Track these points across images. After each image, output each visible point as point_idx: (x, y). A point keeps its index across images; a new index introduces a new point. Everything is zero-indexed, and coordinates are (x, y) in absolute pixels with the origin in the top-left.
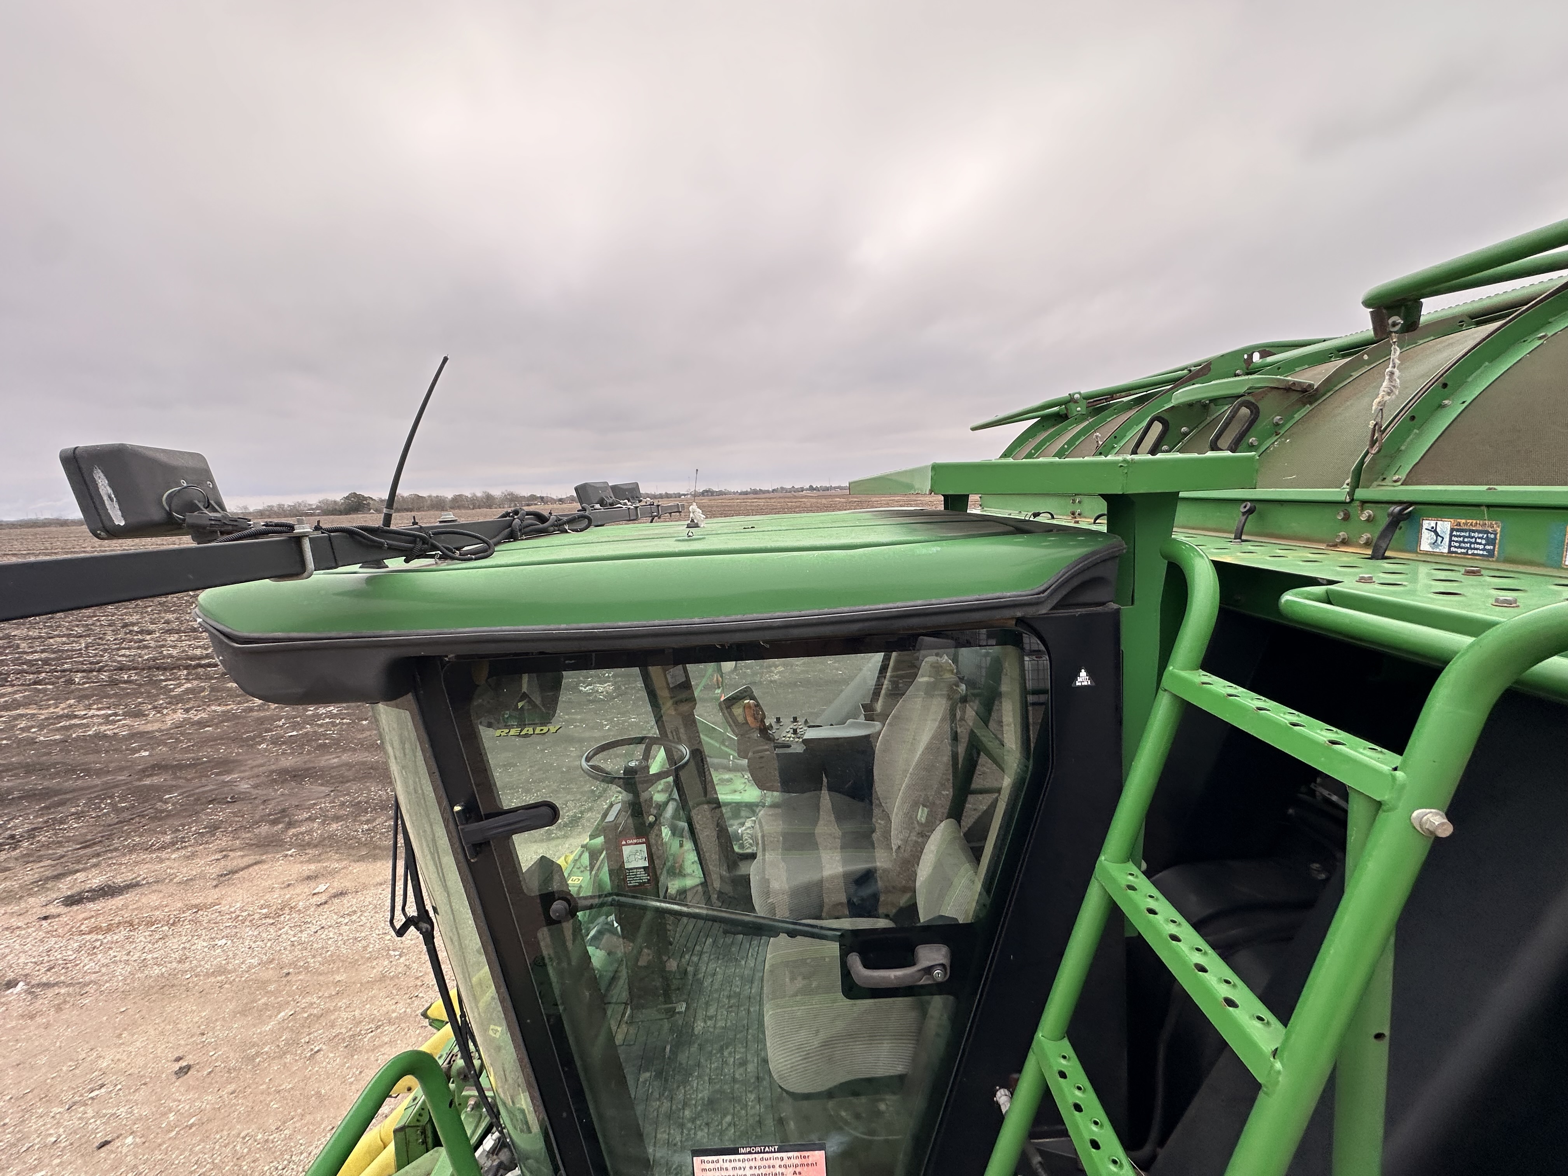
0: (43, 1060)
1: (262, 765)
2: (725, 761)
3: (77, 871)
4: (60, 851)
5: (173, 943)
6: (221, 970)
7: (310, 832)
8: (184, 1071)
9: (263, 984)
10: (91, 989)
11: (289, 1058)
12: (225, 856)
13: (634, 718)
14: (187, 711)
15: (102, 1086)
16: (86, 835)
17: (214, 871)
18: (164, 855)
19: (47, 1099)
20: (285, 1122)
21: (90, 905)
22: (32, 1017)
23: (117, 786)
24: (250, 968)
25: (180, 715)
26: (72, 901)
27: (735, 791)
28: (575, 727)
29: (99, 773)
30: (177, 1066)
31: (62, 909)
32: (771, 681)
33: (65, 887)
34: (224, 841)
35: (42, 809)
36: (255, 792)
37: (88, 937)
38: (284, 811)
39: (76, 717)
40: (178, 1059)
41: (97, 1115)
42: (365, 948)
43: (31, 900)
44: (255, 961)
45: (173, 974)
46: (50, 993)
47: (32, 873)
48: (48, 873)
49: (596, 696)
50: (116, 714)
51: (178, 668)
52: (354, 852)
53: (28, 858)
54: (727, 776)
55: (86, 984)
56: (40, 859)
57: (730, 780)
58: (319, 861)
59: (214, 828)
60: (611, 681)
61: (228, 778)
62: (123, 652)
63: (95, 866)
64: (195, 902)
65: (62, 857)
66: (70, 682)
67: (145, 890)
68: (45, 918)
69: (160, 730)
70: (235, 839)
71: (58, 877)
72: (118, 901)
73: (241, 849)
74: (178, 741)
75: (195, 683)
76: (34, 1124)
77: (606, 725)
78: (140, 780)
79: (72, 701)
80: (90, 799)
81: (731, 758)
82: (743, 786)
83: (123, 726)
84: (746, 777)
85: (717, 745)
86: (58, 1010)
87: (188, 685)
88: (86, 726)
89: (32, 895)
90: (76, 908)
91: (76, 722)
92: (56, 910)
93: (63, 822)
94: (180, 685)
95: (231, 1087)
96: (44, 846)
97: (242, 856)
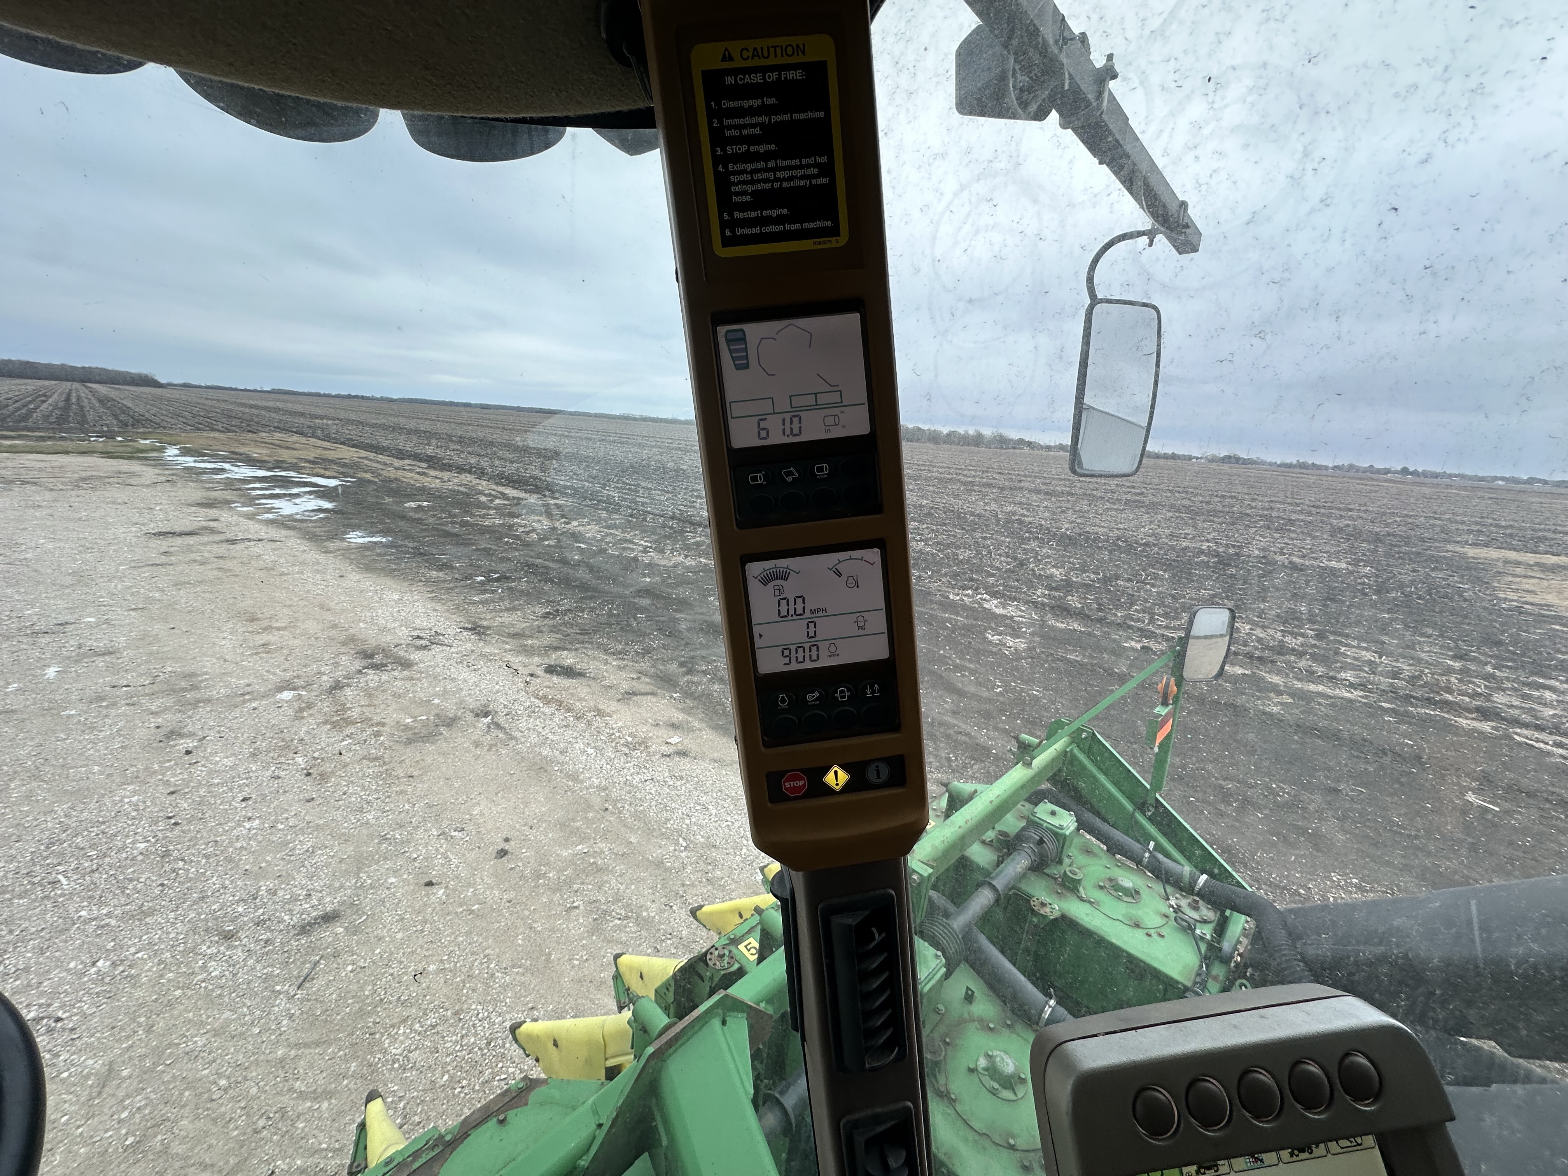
0: (457, 784)
1: (702, 614)
2: (1136, 846)
3: (567, 649)
4: (569, 631)
5: (568, 734)
6: (574, 777)
7: (699, 683)
8: (501, 854)
9: (589, 807)
10: (512, 743)
11: (557, 897)
12: (639, 678)
13: (1037, 691)
14: (687, 557)
15: (463, 830)
16: (585, 625)
17: (625, 686)
18: (610, 659)
19: (438, 818)
21: (555, 679)
22: (477, 747)
23: (621, 597)
24: (591, 786)
25: (681, 559)
26: (551, 670)
27: (1137, 926)
28: (963, 675)
29: (619, 584)
30: (502, 845)
31: (542, 673)
32: (1264, 713)
33: (554, 658)
34: (645, 665)
35: (582, 598)
36: (686, 633)
37: (537, 701)
39: (633, 543)
40: (506, 840)
41: (444, 854)
42: (667, 820)
43: (536, 659)
44: (596, 781)
45: (551, 761)
46: (495, 733)
47: (548, 639)
48: (555, 644)
49: (1000, 649)
50: (650, 547)
52: (715, 718)
53: (554, 629)
54: (1128, 880)
55: (512, 738)
56: (557, 632)
57: (1134, 894)
58: (689, 714)
59: (647, 651)
60: (1026, 638)
61: (678, 616)
63: (576, 650)
64: (601, 707)
65: (568, 635)
66: (645, 519)
67: (584, 681)
68: (532, 675)
69: (665, 566)
70: (653, 666)
71: (557, 649)
72: (566, 682)
73: (651, 677)
74: (669, 577)
75: (703, 538)
76: (420, 834)
77: (999, 687)
78: (634, 598)
79: (637, 532)
80: (603, 601)
81: (1152, 844)
82: (1160, 921)
83: (649, 557)
84: (1173, 902)
85: (1129, 807)
86: (489, 750)
87: (698, 539)
88: (633, 550)
89: (539, 655)
90: (548, 676)
91: (631, 546)
92: (540, 672)
93: (582, 611)
94: (694, 537)
95: (512, 895)
96: (565, 624)
97: (648, 683)
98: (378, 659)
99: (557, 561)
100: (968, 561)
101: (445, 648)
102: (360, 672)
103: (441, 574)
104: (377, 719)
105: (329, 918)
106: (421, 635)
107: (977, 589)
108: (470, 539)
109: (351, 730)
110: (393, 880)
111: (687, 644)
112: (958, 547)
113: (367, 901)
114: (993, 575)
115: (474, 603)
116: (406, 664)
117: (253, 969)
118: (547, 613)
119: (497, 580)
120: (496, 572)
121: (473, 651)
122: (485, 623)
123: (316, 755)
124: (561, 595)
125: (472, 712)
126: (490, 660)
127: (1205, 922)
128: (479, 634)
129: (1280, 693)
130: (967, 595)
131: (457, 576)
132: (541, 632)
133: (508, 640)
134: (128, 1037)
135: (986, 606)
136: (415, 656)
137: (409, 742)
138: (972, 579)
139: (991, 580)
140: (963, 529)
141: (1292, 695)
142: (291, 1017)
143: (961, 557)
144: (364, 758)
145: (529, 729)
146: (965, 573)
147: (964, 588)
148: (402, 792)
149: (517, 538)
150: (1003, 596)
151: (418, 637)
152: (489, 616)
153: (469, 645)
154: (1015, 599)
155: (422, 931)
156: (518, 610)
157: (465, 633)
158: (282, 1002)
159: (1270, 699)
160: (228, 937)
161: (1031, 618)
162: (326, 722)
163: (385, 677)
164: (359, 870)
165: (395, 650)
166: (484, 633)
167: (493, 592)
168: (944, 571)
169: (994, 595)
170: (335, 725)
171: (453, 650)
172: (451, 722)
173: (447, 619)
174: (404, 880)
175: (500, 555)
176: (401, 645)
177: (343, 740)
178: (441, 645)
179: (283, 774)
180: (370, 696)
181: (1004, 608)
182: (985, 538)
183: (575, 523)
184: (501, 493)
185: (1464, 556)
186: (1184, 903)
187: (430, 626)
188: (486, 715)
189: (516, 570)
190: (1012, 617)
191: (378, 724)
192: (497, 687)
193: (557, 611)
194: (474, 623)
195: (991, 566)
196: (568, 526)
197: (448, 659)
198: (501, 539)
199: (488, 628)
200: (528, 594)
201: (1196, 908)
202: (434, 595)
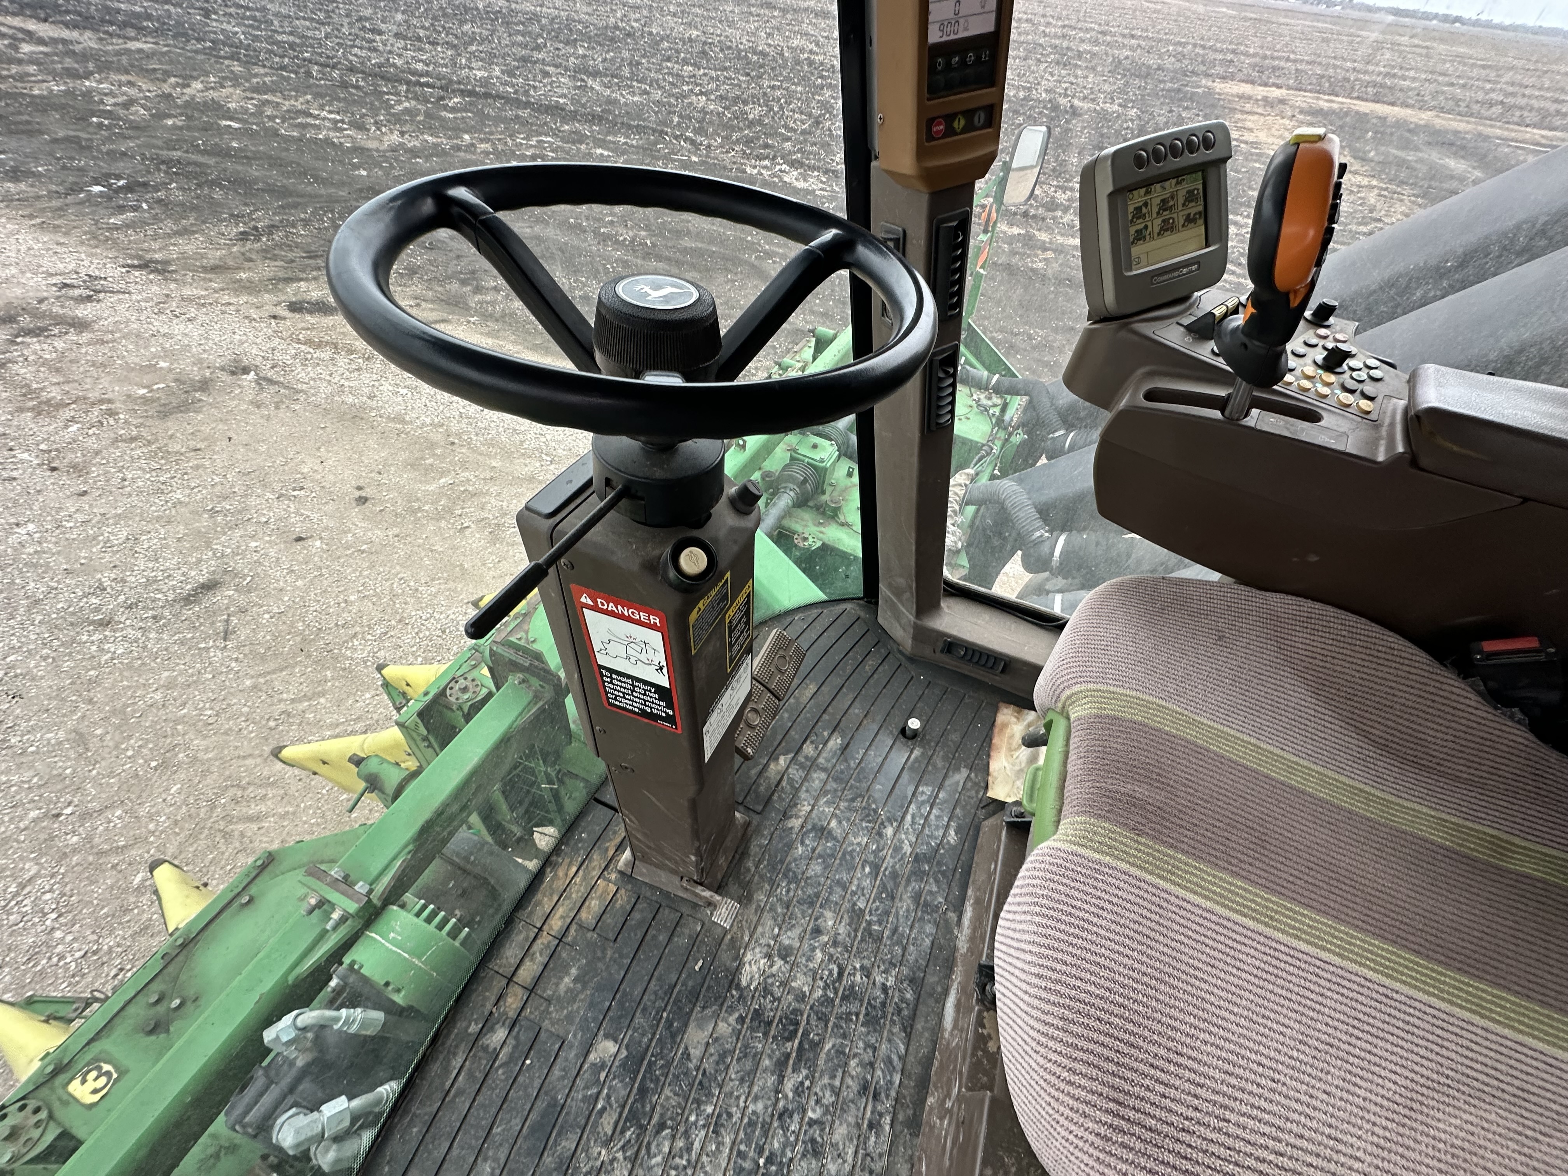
0: (263, 448)
3: (301, 280)
4: (290, 255)
5: (366, 377)
6: (399, 419)
7: (493, 303)
8: (362, 500)
9: (432, 445)
10: (302, 397)
11: (443, 524)
12: (418, 305)
14: (402, 134)
15: (302, 488)
16: (309, 244)
19: (264, 484)
20: (433, 580)
21: (308, 317)
22: (258, 407)
23: (337, 201)
24: (424, 425)
25: (395, 138)
26: (295, 307)
29: (324, 182)
30: (358, 494)
31: (287, 314)
33: (291, 291)
34: (417, 288)
35: (282, 207)
37: (303, 347)
38: (473, 272)
39: (311, 115)
40: (359, 488)
41: (297, 513)
42: (522, 443)
43: (267, 296)
44: (428, 421)
45: (363, 408)
46: (273, 389)
47: (267, 269)
48: (281, 274)
50: (343, 121)
51: (400, 81)
52: (529, 338)
53: (267, 254)
55: (298, 392)
56: (274, 258)
58: (498, 338)
59: (412, 271)
62: (355, 50)
63: (314, 279)
65: (292, 261)
66: (309, 74)
68: (275, 317)
69: (377, 150)
70: (428, 289)
71: (288, 280)
73: (432, 302)
74: (392, 167)
75: (413, 103)
76: (253, 501)
78: (356, 200)
79: (309, 97)
80: (316, 209)
83: (348, 137)
86: (277, 408)
87: (407, 104)
88: (318, 128)
89: (267, 291)
90: (297, 316)
91: (310, 120)
92: (282, 311)
93: (294, 227)
94: (399, 102)
95: (396, 531)
96: (280, 246)
97: (432, 310)
98: (25, 321)
99: (205, 152)
100: (760, 122)
101: (121, 296)
102: (13, 343)
103: (22, 186)
104: (93, 395)
105: (210, 586)
106: (68, 282)
107: (774, 158)
108: (28, 123)
109: (68, 413)
110: (253, 544)
111: (458, 257)
112: (745, 103)
113: (240, 564)
114: (789, 139)
115: (117, 228)
116: (81, 325)
117: (158, 640)
118: (242, 233)
119: (129, 189)
120: (118, 177)
121: (167, 296)
122: (158, 256)
123: (43, 447)
124: (246, 204)
125: (223, 369)
126: (203, 305)
127: (995, 405)
128: (156, 271)
129: (1045, 250)
130: (765, 167)
131: (54, 187)
132: (250, 260)
133: (208, 276)
134: (73, 712)
135: (786, 179)
136: (84, 311)
137: (164, 414)
138: (766, 146)
139: (788, 145)
140: (748, 75)
141: (1054, 251)
142: (237, 660)
143: (751, 116)
144: (116, 440)
145: (314, 379)
146: (758, 138)
147: (760, 158)
148: (197, 468)
149: (109, 114)
150: (802, 165)
151: (65, 285)
152: (155, 245)
153: (155, 289)
154: (813, 168)
155: (321, 575)
156: (194, 232)
157: (137, 273)
158: (216, 656)
159: (1037, 256)
160: (104, 624)
161: (833, 191)
162: (21, 410)
163: (59, 344)
164: (208, 545)
165: (44, 307)
166: (165, 271)
167: (135, 209)
168: (735, 136)
169: (794, 164)
170: (38, 412)
171: (134, 297)
172: (205, 385)
173: (93, 255)
174: (269, 542)
175: (104, 149)
176: (46, 298)
177: (66, 427)
178: (112, 292)
179: (15, 474)
180: (58, 370)
181: (805, 180)
182: (773, 88)
183: (197, 85)
184: (21, 30)
185: (1210, 92)
186: (982, 396)
187: (71, 267)
188: (246, 370)
189: (149, 172)
190: (814, 191)
191: (101, 401)
192: (237, 337)
193: (256, 228)
194: (140, 258)
195: (786, 127)
196: (187, 91)
197: (140, 310)
198: (84, 119)
199: (167, 262)
200: (194, 208)
201: (990, 398)
202: (38, 220)
